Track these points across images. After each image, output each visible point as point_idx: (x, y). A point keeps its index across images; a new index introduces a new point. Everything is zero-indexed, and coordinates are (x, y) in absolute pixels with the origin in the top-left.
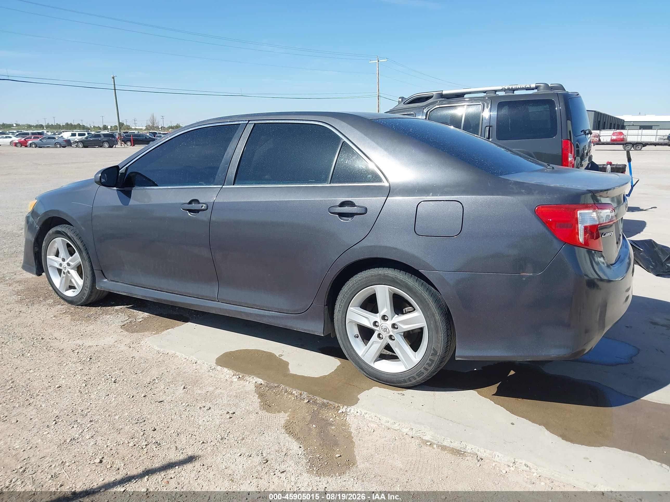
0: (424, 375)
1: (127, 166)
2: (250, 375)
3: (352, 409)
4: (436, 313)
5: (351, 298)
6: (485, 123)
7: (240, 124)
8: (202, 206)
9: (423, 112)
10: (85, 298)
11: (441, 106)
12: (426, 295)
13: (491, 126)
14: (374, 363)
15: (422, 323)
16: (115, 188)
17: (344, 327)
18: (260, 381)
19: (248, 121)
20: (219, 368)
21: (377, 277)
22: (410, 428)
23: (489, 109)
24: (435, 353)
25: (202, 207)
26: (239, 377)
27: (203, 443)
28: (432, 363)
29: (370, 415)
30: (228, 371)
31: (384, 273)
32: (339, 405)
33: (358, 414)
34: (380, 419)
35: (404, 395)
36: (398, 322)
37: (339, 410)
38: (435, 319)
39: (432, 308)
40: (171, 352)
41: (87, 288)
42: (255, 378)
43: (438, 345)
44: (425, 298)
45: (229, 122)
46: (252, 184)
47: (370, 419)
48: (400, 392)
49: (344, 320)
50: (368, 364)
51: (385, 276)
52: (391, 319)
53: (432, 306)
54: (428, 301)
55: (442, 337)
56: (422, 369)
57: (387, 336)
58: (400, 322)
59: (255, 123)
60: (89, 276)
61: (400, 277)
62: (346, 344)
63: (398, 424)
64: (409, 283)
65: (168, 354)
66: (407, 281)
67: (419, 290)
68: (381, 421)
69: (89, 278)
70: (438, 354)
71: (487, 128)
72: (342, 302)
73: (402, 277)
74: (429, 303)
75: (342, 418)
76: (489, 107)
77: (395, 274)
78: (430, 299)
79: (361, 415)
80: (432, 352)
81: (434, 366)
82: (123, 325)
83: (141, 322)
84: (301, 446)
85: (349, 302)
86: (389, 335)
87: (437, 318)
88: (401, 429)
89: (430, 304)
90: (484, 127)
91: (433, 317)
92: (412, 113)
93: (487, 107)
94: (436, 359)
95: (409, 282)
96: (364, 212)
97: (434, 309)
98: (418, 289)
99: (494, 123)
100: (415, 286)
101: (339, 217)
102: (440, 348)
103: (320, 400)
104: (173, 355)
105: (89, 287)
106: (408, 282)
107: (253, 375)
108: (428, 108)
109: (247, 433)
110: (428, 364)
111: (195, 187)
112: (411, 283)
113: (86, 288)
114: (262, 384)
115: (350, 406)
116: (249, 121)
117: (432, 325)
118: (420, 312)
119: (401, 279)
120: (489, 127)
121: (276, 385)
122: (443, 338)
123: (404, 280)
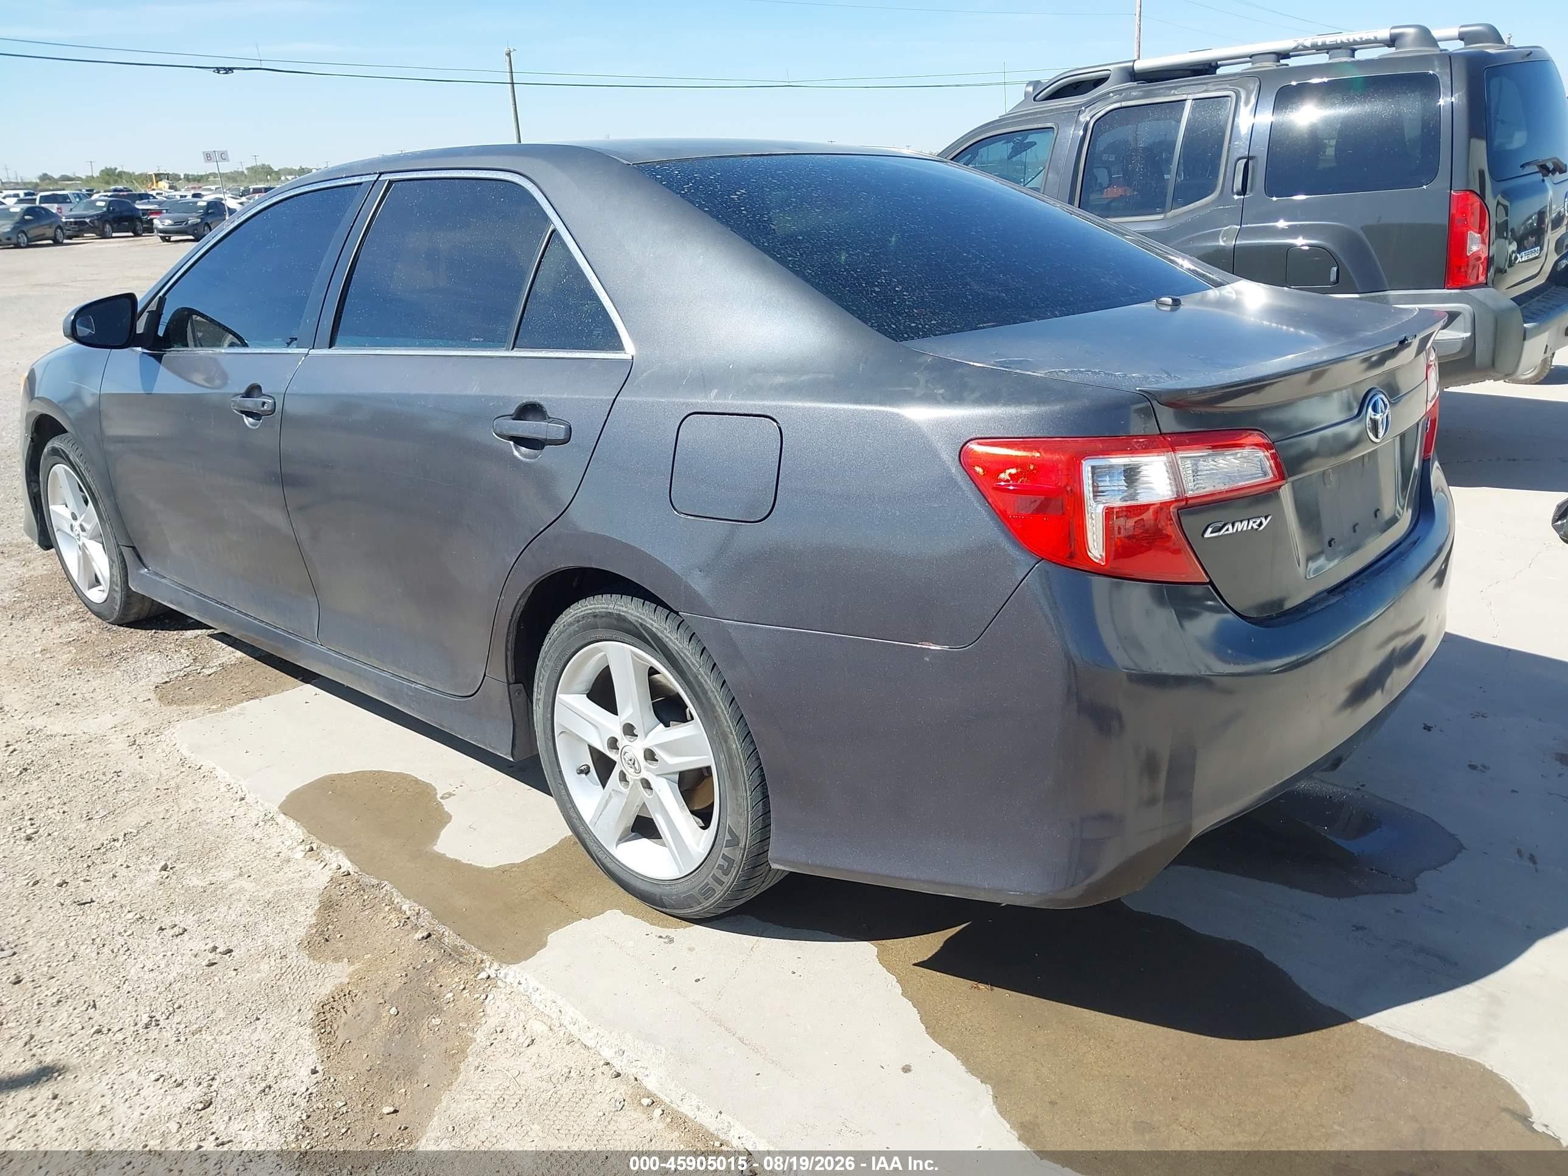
0: (717, 896)
1: (161, 294)
2: (332, 847)
3: (511, 974)
4: (732, 733)
5: (559, 668)
6: (1241, 148)
7: (361, 184)
8: (264, 403)
9: (1077, 121)
10: (117, 608)
11: (1124, 104)
12: (709, 681)
13: (1252, 158)
14: (617, 846)
15: (702, 757)
16: (139, 349)
17: (551, 744)
18: (347, 865)
19: (377, 175)
20: (281, 818)
21: (604, 619)
22: (617, 1049)
23: (1252, 109)
24: (733, 842)
25: (263, 406)
26: (312, 849)
27: (99, 1031)
28: (730, 866)
29: (543, 996)
30: (296, 830)
31: (620, 610)
32: (485, 957)
33: (521, 988)
34: (560, 1011)
35: (671, 941)
36: (657, 745)
37: (483, 969)
38: (729, 749)
39: (722, 718)
40: (208, 764)
41: (117, 586)
42: (341, 856)
43: (739, 819)
44: (706, 687)
45: (346, 177)
46: (362, 345)
47: (541, 1008)
48: (665, 932)
49: (549, 726)
50: (604, 848)
51: (621, 618)
52: (643, 736)
53: (721, 714)
54: (713, 698)
55: (749, 798)
56: (710, 880)
57: (637, 780)
58: (661, 746)
59: (390, 181)
60: (116, 559)
61: (652, 625)
62: (557, 787)
63: (595, 1031)
64: (671, 643)
65: (200, 768)
66: (667, 637)
67: (693, 664)
68: (563, 1017)
69: (117, 562)
70: (742, 845)
71: (1241, 164)
72: (541, 678)
73: (655, 625)
74: (715, 703)
75: (476, 996)
76: (1253, 100)
77: (642, 616)
78: (719, 694)
79: (525, 991)
80: (728, 837)
81: (736, 877)
82: (164, 683)
83: (209, 675)
84: (319, 1068)
85: (555, 679)
86: (640, 777)
87: (734, 746)
88: (598, 1046)
89: (717, 707)
90: (1232, 161)
91: (723, 743)
92: (1049, 125)
93: (1247, 103)
94: (737, 855)
95: (670, 639)
96: (562, 437)
97: (727, 722)
98: (691, 662)
99: (1261, 151)
100: (685, 654)
101: (516, 448)
102: (745, 830)
103: (450, 938)
104: (206, 774)
105: (119, 584)
106: (668, 639)
107: (341, 847)
108: (1090, 111)
109: (220, 1013)
110: (720, 867)
111: (264, 351)
112: (674, 643)
113: (115, 587)
114: (349, 874)
115: (509, 963)
116: (381, 174)
117: (723, 764)
118: (699, 726)
119: (654, 629)
120: (1245, 160)
121: (375, 882)
122: (752, 803)
123: (659, 634)
